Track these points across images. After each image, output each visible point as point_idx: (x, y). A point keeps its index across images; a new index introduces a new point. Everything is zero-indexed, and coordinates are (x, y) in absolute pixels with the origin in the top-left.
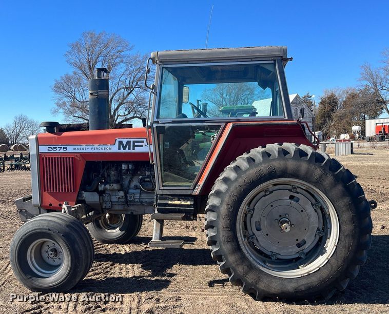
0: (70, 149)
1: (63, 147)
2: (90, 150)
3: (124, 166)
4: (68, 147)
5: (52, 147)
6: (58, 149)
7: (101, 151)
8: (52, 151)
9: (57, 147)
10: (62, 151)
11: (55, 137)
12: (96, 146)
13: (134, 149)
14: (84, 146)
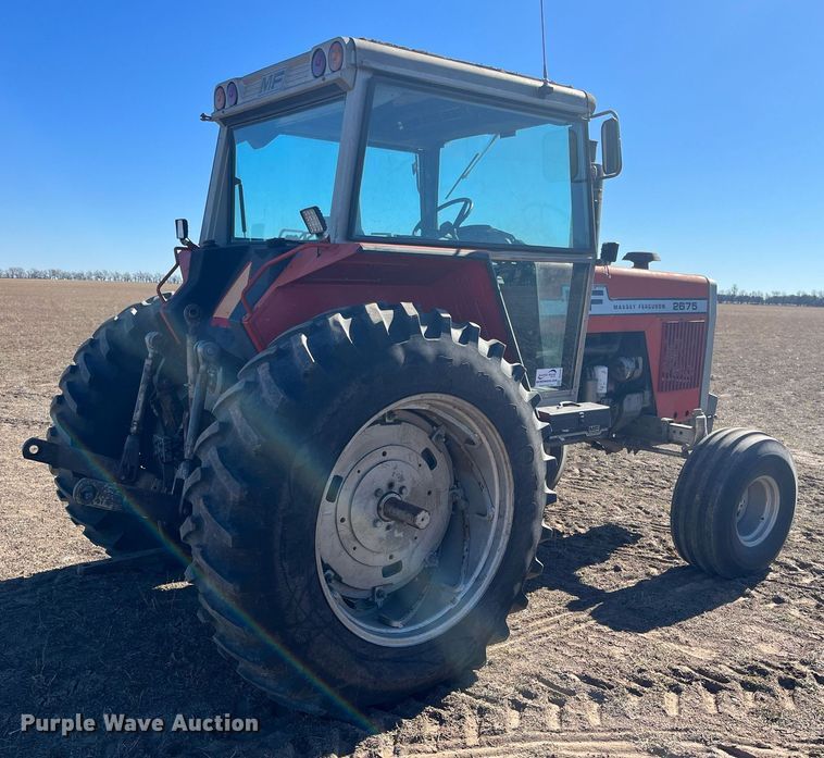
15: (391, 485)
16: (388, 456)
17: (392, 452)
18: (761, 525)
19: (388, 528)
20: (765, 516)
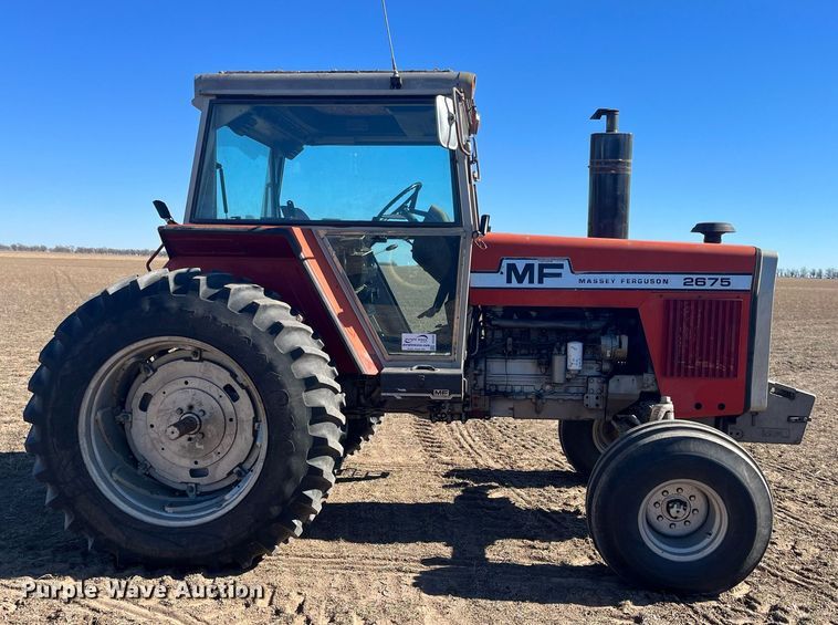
15: (191, 407)
16: (190, 385)
17: (193, 383)
18: (707, 540)
19: (190, 439)
20: (714, 531)
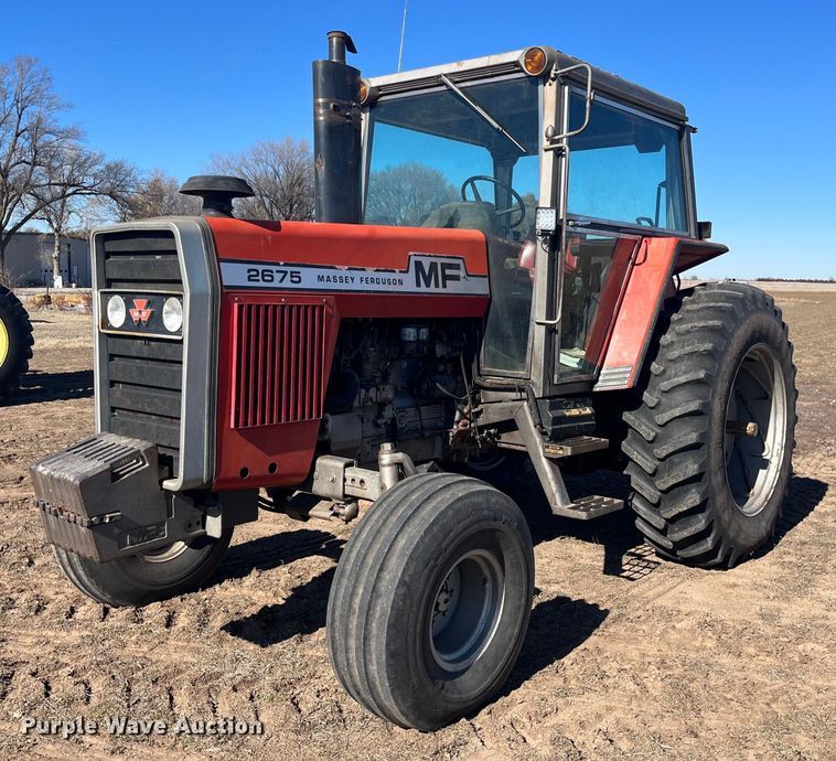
0: (310, 278)
1: (289, 269)
2: (357, 286)
3: (410, 334)
4: (304, 272)
5: (260, 268)
6: (278, 277)
7: (381, 287)
8: (262, 284)
9: (274, 268)
10: (287, 283)
11: (265, 236)
12: (370, 273)
13: (444, 286)
14: (343, 271)
